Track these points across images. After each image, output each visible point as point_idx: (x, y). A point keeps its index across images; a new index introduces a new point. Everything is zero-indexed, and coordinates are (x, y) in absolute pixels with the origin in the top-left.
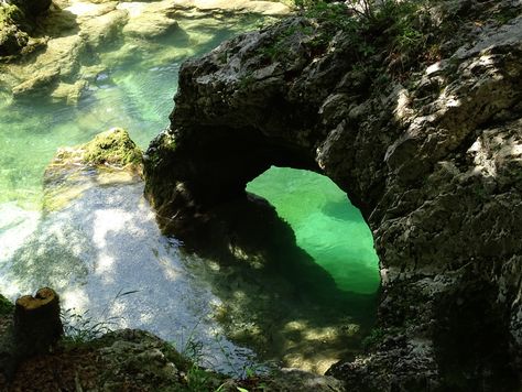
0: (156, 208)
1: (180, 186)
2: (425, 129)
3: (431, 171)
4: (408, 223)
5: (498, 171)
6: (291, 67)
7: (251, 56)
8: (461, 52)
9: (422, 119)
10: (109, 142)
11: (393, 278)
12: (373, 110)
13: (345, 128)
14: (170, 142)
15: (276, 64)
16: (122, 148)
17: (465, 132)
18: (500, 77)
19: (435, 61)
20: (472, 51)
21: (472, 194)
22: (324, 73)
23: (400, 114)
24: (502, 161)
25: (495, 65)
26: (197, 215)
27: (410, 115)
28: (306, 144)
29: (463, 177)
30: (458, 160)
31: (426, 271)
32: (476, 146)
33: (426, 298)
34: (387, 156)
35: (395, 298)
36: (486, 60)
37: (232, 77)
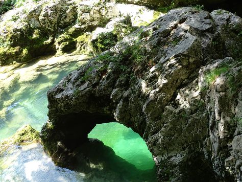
0: (51, 155)
1: (59, 143)
2: (156, 95)
3: (163, 111)
4: (160, 135)
5: (190, 105)
6: (94, 82)
7: (76, 82)
8: (162, 60)
9: (154, 91)
10: (23, 132)
11: (159, 161)
12: (133, 92)
13: (123, 102)
14: (50, 125)
15: (87, 82)
16: (30, 133)
17: (173, 92)
18: (180, 67)
19: (153, 66)
20: (166, 59)
21: (182, 117)
22: (108, 81)
23: (144, 91)
24: (190, 101)
25: (177, 62)
26: (69, 154)
27: (148, 90)
28: (108, 112)
29: (177, 111)
30: (173, 104)
31: (172, 154)
32: (179, 97)
33: (175, 166)
34: (143, 110)
35: (163, 169)
36: (173, 61)
37: (70, 92)
